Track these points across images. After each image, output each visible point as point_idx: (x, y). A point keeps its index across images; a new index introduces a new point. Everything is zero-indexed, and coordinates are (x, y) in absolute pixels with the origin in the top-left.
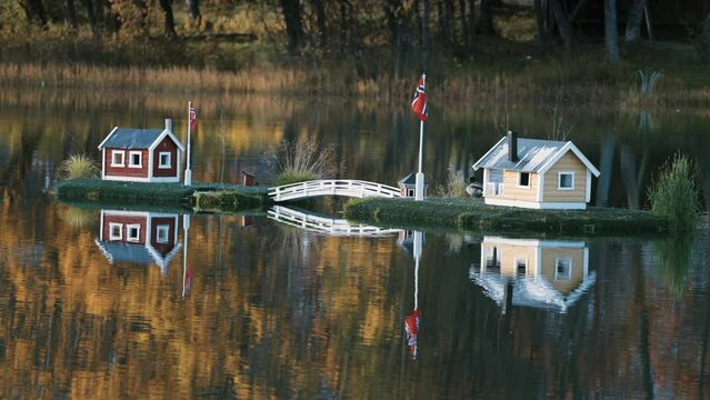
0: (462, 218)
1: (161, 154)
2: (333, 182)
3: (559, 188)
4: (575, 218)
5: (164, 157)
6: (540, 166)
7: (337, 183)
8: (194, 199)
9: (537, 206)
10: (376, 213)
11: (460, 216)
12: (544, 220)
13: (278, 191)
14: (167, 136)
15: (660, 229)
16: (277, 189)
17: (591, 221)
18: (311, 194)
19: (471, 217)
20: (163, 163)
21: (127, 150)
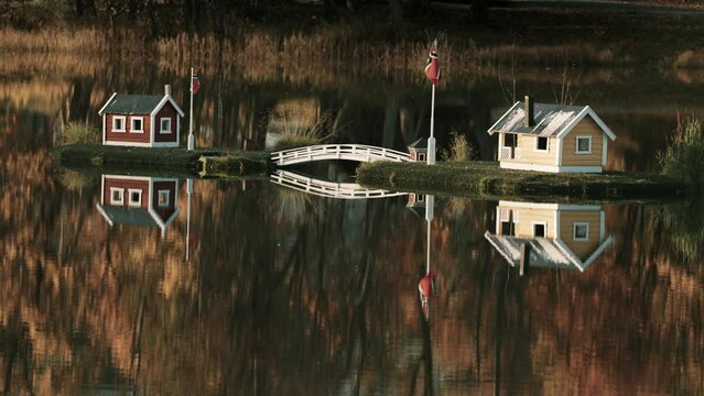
0: (485, 182)
1: (162, 119)
2: (338, 146)
3: (577, 152)
4: (597, 181)
5: (165, 122)
6: (559, 130)
7: (342, 148)
8: (202, 163)
9: (555, 170)
10: (391, 177)
11: (482, 180)
12: (567, 183)
13: (281, 156)
14: (168, 102)
15: (678, 191)
16: (281, 153)
17: (613, 185)
18: (315, 159)
19: (494, 181)
20: (164, 128)
21: (128, 116)
